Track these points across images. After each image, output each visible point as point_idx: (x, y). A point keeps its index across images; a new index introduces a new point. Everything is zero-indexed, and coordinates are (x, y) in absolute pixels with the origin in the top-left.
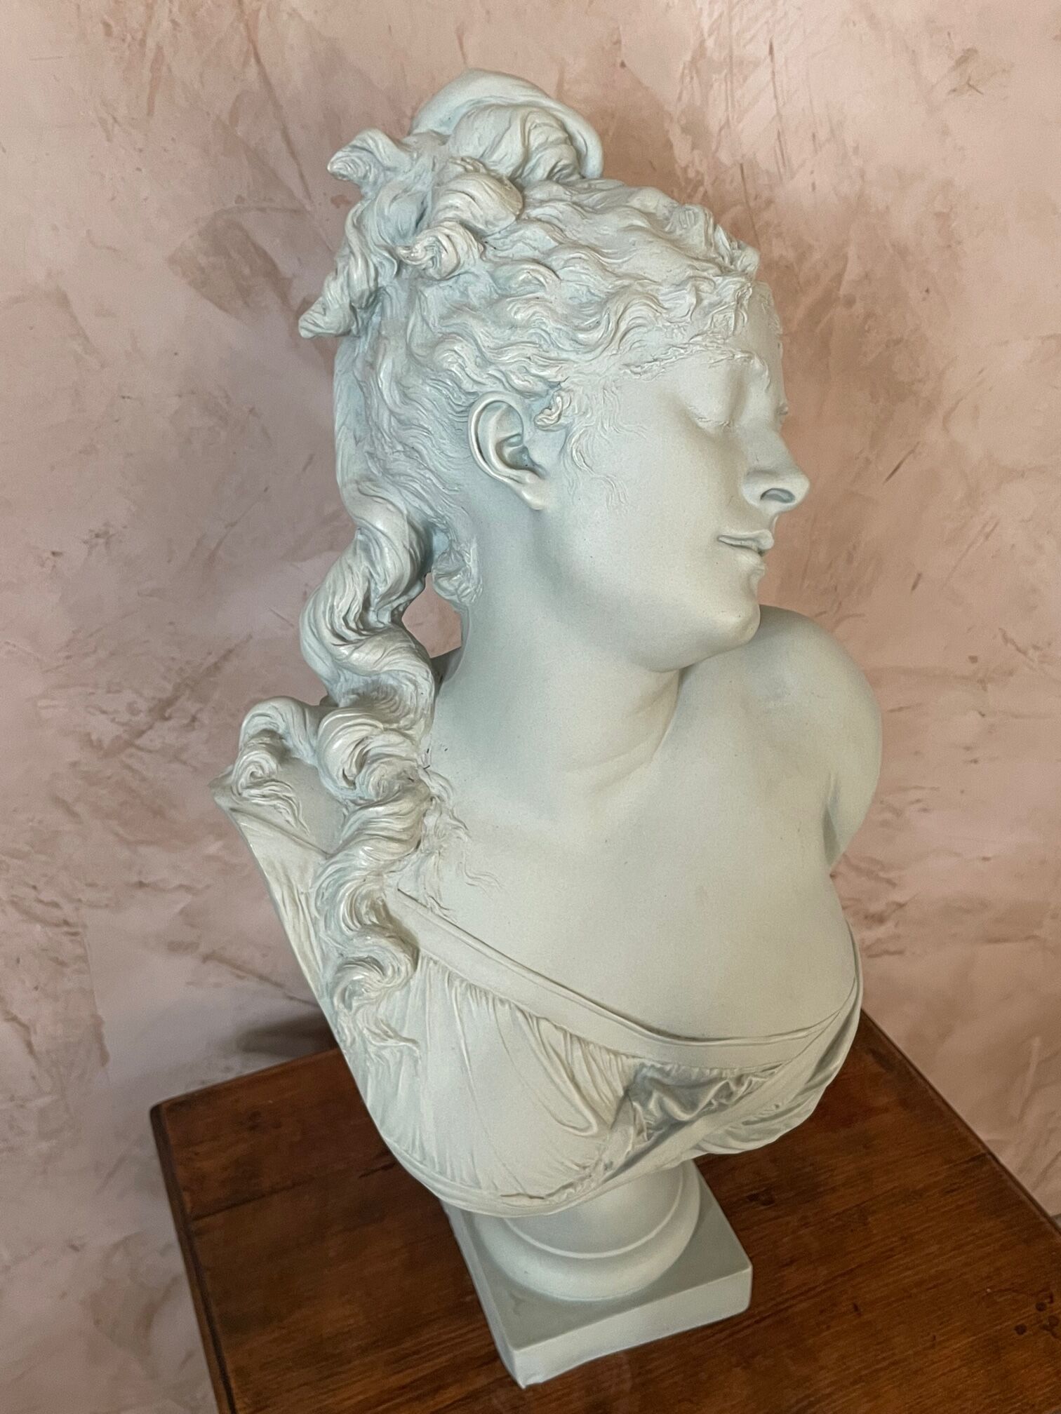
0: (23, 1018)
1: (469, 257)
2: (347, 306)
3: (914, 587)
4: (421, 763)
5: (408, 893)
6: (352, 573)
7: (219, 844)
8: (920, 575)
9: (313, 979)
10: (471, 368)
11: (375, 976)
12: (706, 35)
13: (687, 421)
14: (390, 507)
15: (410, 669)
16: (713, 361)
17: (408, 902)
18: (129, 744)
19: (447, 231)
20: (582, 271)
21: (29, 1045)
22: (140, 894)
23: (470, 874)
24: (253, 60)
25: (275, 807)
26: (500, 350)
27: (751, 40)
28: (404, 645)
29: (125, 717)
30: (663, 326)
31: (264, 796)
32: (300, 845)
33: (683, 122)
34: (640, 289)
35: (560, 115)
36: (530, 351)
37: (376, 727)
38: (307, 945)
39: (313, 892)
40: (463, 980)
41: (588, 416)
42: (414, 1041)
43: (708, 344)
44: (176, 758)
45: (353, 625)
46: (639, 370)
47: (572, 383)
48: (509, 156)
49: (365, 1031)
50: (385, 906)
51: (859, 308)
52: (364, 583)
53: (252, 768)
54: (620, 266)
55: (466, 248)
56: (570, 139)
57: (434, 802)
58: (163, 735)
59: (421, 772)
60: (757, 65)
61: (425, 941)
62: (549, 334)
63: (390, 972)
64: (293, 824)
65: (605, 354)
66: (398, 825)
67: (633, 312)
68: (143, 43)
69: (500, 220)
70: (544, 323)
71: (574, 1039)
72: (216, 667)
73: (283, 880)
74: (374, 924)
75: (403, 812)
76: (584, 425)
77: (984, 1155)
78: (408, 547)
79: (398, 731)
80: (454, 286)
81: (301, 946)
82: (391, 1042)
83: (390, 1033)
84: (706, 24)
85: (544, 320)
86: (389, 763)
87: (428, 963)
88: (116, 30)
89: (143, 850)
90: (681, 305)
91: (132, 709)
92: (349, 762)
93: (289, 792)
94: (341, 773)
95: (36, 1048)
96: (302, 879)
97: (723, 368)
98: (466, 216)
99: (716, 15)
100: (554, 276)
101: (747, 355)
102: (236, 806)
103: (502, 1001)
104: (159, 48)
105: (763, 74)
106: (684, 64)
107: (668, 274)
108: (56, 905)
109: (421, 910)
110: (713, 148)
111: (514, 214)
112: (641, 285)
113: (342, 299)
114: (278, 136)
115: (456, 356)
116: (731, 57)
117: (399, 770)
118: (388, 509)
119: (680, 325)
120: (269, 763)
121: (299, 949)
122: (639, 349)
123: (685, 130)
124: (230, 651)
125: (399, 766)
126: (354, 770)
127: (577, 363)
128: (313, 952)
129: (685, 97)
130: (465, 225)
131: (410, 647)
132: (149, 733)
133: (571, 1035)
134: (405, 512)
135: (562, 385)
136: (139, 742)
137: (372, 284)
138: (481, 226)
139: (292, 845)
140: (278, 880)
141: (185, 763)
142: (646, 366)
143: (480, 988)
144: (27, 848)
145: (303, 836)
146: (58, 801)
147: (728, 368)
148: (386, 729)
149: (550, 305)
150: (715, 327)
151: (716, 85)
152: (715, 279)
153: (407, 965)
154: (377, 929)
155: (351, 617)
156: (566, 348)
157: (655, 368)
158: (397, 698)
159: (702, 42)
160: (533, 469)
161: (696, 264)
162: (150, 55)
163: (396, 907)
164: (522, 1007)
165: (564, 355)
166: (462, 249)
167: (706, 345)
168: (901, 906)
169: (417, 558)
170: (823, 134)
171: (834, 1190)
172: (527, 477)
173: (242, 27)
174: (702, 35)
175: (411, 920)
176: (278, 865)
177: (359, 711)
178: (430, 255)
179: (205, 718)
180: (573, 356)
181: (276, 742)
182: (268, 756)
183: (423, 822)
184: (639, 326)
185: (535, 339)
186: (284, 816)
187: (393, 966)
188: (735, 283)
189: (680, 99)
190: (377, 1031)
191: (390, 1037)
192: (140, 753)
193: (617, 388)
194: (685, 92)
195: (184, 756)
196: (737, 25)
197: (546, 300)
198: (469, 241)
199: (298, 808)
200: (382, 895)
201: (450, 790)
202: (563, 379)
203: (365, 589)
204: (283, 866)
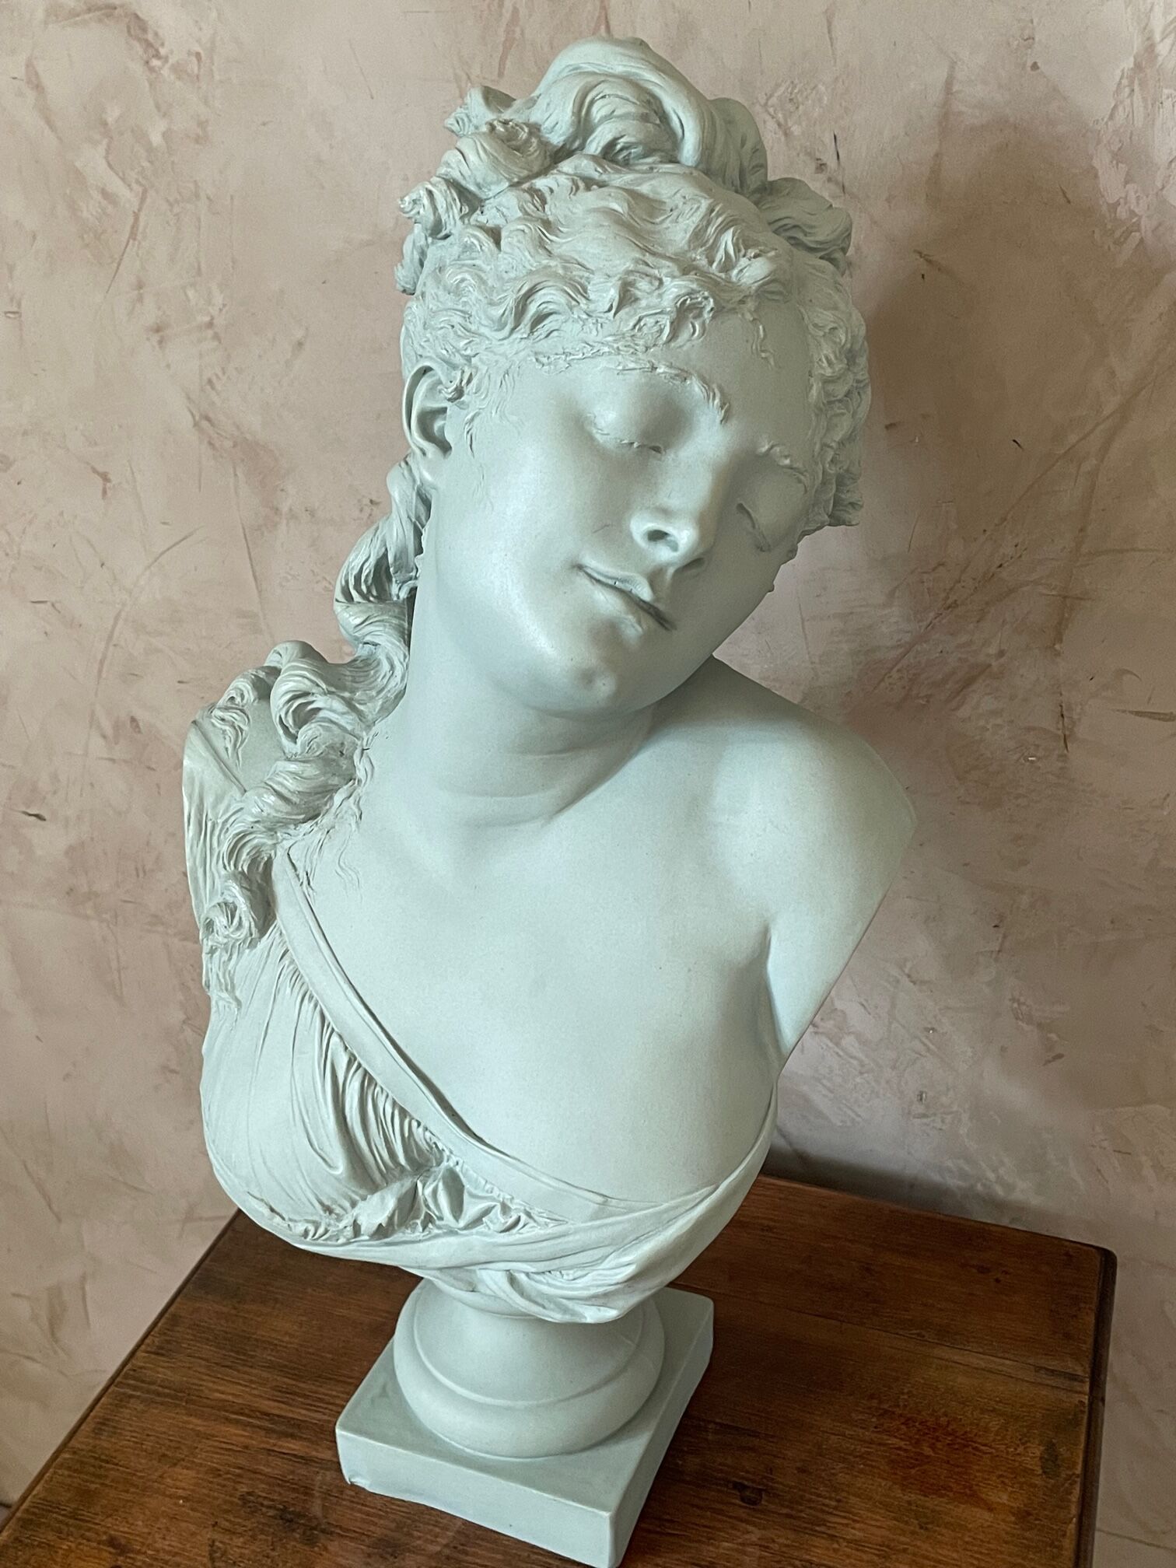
1: (449, 216)
4: (364, 743)
5: (293, 860)
12: (1157, 37)
16: (621, 368)
17: (289, 869)
19: (430, 187)
20: (517, 244)
23: (341, 863)
25: (224, 732)
26: (436, 313)
30: (579, 317)
31: (223, 720)
32: (225, 774)
33: (1115, 148)
34: (561, 272)
35: (657, 91)
36: (457, 319)
37: (318, 685)
38: (200, 871)
39: (220, 821)
40: (292, 962)
42: (239, 1003)
45: (364, 588)
46: (545, 360)
47: (481, 360)
50: (269, 864)
52: (380, 547)
53: (233, 693)
54: (562, 245)
55: (445, 206)
56: (664, 117)
57: (351, 783)
59: (358, 752)
61: (287, 911)
62: (474, 305)
64: (230, 756)
65: (514, 336)
66: (291, 784)
67: (544, 294)
69: (491, 184)
70: (470, 291)
71: (360, 1071)
73: (196, 798)
75: (304, 775)
76: (478, 407)
79: (349, 703)
82: (225, 995)
83: (229, 987)
84: (1158, 24)
85: (471, 289)
86: (327, 729)
87: (276, 933)
90: (604, 297)
93: (245, 724)
98: (456, 175)
100: (491, 245)
103: (311, 997)
106: (1123, 71)
107: (606, 263)
109: (294, 882)
110: (1159, 185)
111: (509, 180)
112: (566, 268)
118: (403, 474)
119: (599, 320)
120: (250, 695)
121: (191, 871)
122: (556, 339)
123: (1117, 157)
126: (290, 721)
127: (488, 338)
128: (205, 881)
129: (1121, 115)
131: (401, 626)
133: (360, 1066)
134: (418, 483)
135: (473, 360)
138: (473, 188)
139: (216, 770)
140: (190, 797)
142: (553, 358)
143: (302, 976)
145: (233, 769)
147: (643, 380)
148: (330, 693)
149: (483, 275)
150: (640, 330)
152: (664, 279)
154: (240, 876)
155: (362, 578)
156: (484, 322)
157: (561, 361)
158: (373, 672)
159: (1150, 48)
160: (446, 445)
161: (649, 259)
162: (507, 15)
163: (278, 870)
164: (327, 1014)
165: (483, 330)
166: (442, 207)
167: (618, 348)
171: (832, 1537)
172: (431, 451)
174: (1152, 37)
175: (283, 884)
176: (197, 783)
177: (307, 663)
178: (417, 209)
180: (487, 332)
182: (249, 687)
183: (331, 798)
184: (556, 313)
185: (468, 308)
186: (224, 744)
188: (679, 287)
189: (1111, 117)
190: (222, 980)
191: (227, 990)
193: (518, 375)
194: (1121, 109)
197: (481, 270)
198: (449, 199)
199: (242, 743)
200: (273, 853)
201: (369, 776)
202: (473, 353)
203: (381, 554)
204: (202, 787)
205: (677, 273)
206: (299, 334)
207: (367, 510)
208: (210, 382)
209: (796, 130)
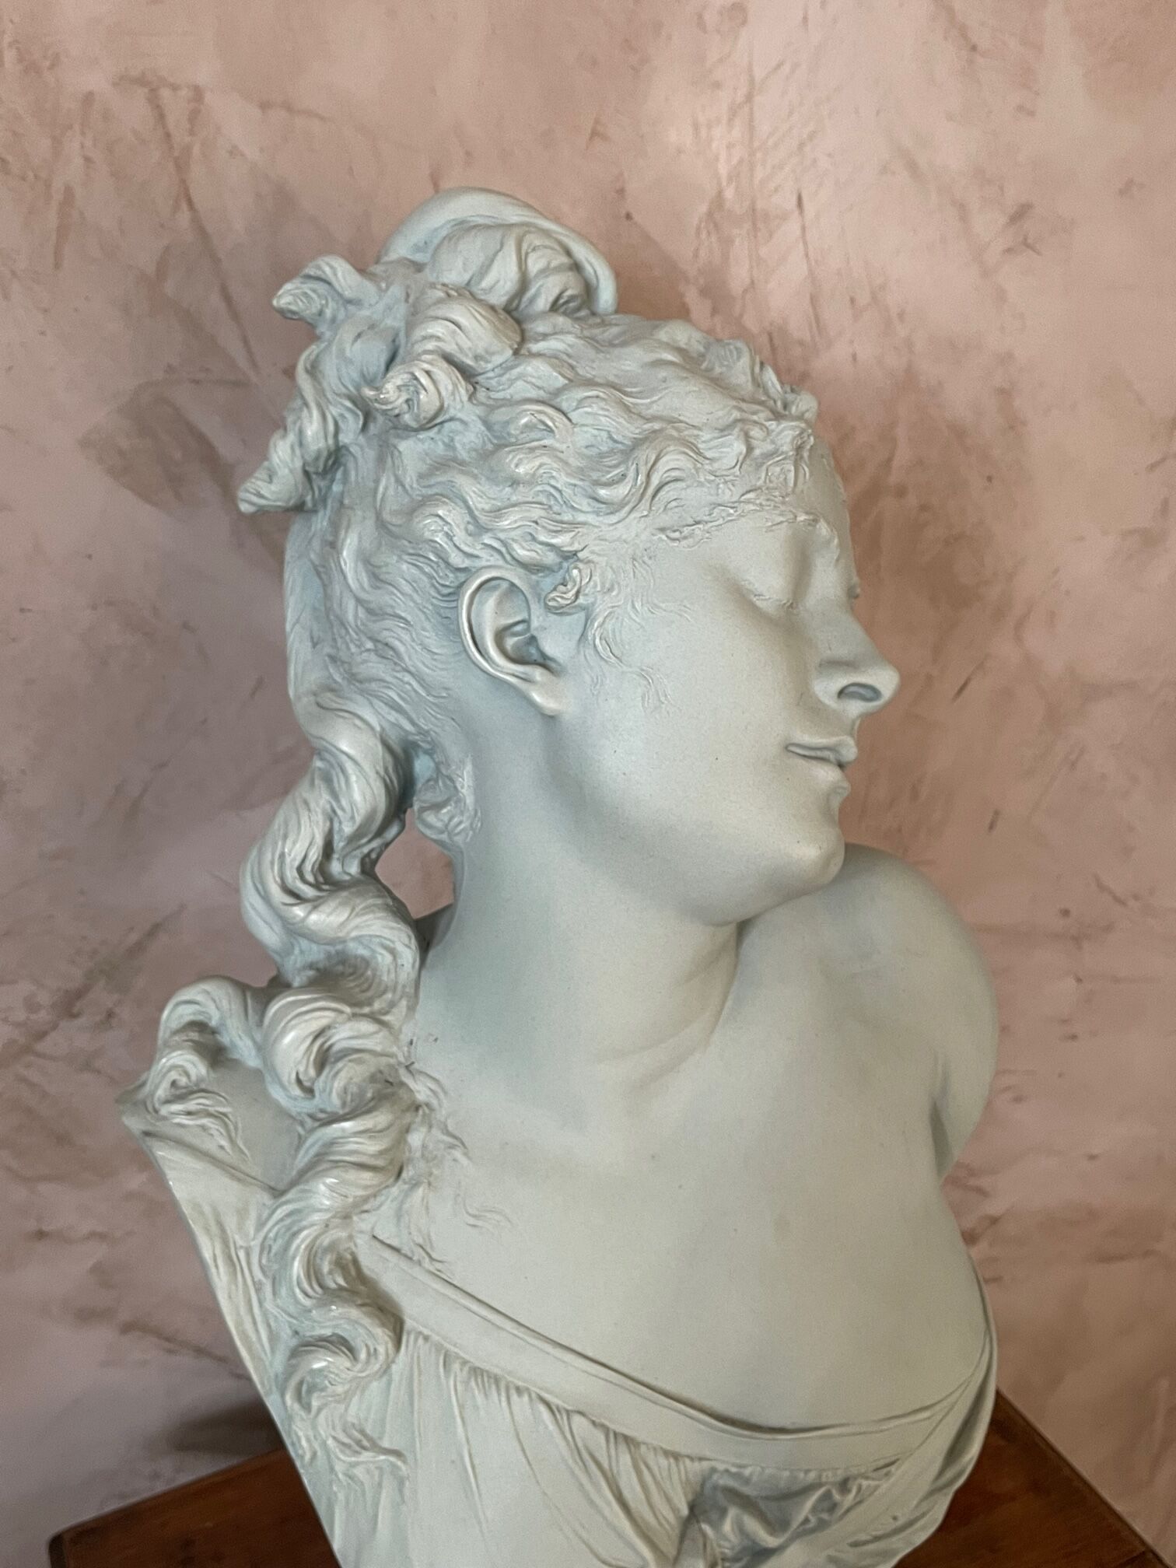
1: (455, 399)
2: (299, 471)
3: (991, 827)
4: (402, 1059)
5: (388, 1242)
6: (309, 810)
8: (997, 813)
9: (256, 1369)
10: (460, 536)
11: (342, 1362)
12: (724, 184)
13: (741, 598)
14: (358, 722)
15: (387, 933)
16: (770, 524)
17: (388, 1254)
18: (27, 1050)
19: (426, 366)
20: (601, 412)
22: (39, 1246)
23: (470, 1211)
24: (184, 206)
25: (203, 1128)
26: (497, 512)
27: (776, 190)
28: (379, 901)
29: (21, 1015)
30: (706, 480)
31: (189, 1113)
32: (239, 1180)
33: (702, 281)
34: (675, 433)
35: (565, 240)
36: (537, 512)
37: (341, 1012)
38: (247, 1321)
39: (255, 1244)
40: (465, 1362)
41: (614, 593)
42: (397, 1453)
43: (764, 503)
44: (87, 1066)
45: (310, 878)
46: (677, 535)
47: (593, 552)
48: (502, 282)
49: (330, 1442)
50: (355, 1261)
51: (912, 500)
52: (324, 822)
53: (174, 1075)
54: (648, 406)
55: (450, 387)
56: (576, 267)
57: (421, 1112)
58: (73, 1037)
59: (402, 1071)
60: (784, 217)
61: (413, 1308)
62: (560, 491)
63: (363, 1356)
64: (231, 1153)
65: (632, 516)
66: (371, 1147)
67: (667, 462)
68: (48, 183)
69: (493, 354)
70: (553, 477)
71: (621, 1440)
73: (214, 1229)
74: (341, 1288)
75: (379, 1127)
76: (610, 605)
77: (1144, 1553)
78: (382, 773)
79: (374, 1018)
80: (437, 437)
81: (239, 1323)
82: (366, 1456)
83: (365, 1443)
85: (554, 474)
86: (359, 1062)
87: (416, 1340)
88: (15, 167)
89: (43, 1188)
90: (728, 453)
91: (31, 1006)
92: (305, 1061)
93: (224, 1106)
94: (294, 1076)
96: (241, 1227)
97: (783, 531)
98: (450, 348)
99: (735, 161)
100: (564, 419)
101: (811, 517)
102: (150, 1128)
103: (518, 1390)
104: (68, 189)
105: (793, 227)
106: (700, 216)
107: (709, 417)
109: (404, 1264)
110: (737, 313)
111: (511, 347)
112: (678, 430)
113: (292, 460)
114: (216, 296)
115: (441, 523)
116: (754, 210)
117: (373, 1070)
118: (355, 725)
119: (727, 478)
120: (196, 1067)
121: (237, 1328)
122: (676, 510)
123: (704, 292)
124: (157, 926)
125: (372, 1064)
126: (312, 1072)
127: (598, 527)
128: (257, 1331)
129: (702, 253)
130: (449, 359)
131: (387, 905)
132: (53, 1034)
133: (616, 1434)
134: (378, 729)
135: (580, 555)
136: (40, 1047)
137: (331, 441)
138: (469, 362)
139: (226, 1180)
140: (207, 1230)
141: (98, 1072)
142: (686, 531)
143: (487, 1372)
145: (243, 1167)
147: (790, 533)
148: (354, 1015)
149: (560, 455)
150: (770, 481)
151: (737, 241)
152: (768, 424)
153: (386, 1343)
154: (344, 1294)
155: (308, 867)
156: (585, 508)
157: (697, 532)
158: (369, 973)
159: (720, 194)
160: (544, 662)
161: (744, 406)
163: (371, 1261)
164: (547, 1396)
165: (581, 518)
166: (447, 389)
167: (761, 505)
168: (994, 1221)
169: (394, 788)
170: (863, 299)
172: (537, 673)
173: (171, 165)
174: (719, 184)
175: (390, 1277)
176: (207, 1209)
177: (319, 992)
178: (404, 396)
179: (123, 1013)
180: (591, 518)
181: (206, 1039)
182: (194, 1058)
183: (406, 1141)
184: (677, 480)
185: (542, 498)
186: (216, 1141)
187: (367, 1346)
188: (793, 428)
190: (346, 1440)
191: (364, 1448)
192: (41, 1062)
193: (650, 558)
194: (701, 249)
195: (98, 1064)
196: (760, 173)
197: (556, 449)
198: (454, 378)
199: (236, 1128)
200: (352, 1245)
201: (442, 1095)
202: (580, 547)
203: (327, 829)
204: (215, 1210)
205: (771, 416)
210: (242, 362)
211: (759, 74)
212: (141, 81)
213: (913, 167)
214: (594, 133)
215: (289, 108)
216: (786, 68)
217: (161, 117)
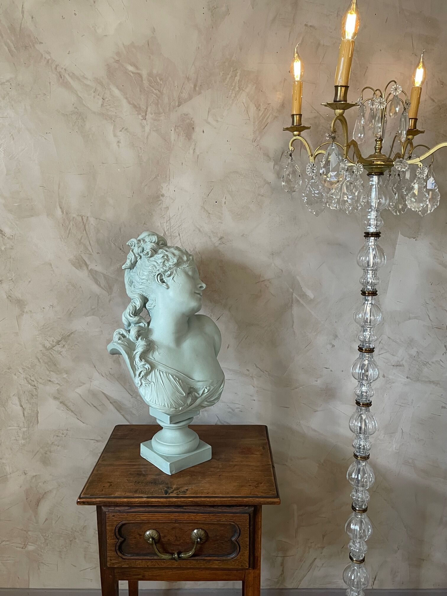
0: (24, 407)
2: (131, 264)
7: (66, 375)
8: (229, 345)
10: (155, 269)
12: (166, 231)
18: (52, 348)
21: (24, 414)
22: (49, 383)
23: (159, 353)
24: (85, 231)
26: (159, 266)
27: (175, 232)
36: (164, 266)
42: (153, 382)
44: (60, 353)
45: (133, 315)
52: (135, 307)
58: (58, 348)
60: (177, 237)
62: (167, 263)
63: (147, 369)
65: (175, 266)
67: (179, 260)
68: (68, 227)
72: (69, 335)
76: (173, 276)
84: (166, 230)
85: (166, 261)
88: (64, 225)
89: (51, 373)
90: (185, 259)
91: (53, 342)
95: (25, 415)
99: (168, 228)
100: (167, 255)
103: (167, 373)
104: (70, 228)
105: (178, 238)
108: (34, 381)
114: (88, 242)
115: (152, 267)
116: (171, 235)
119: (185, 262)
124: (72, 333)
126: (137, 336)
130: (153, 249)
135: (170, 270)
136: (53, 348)
141: (61, 355)
142: (181, 268)
144: (30, 367)
146: (37, 358)
155: (133, 313)
159: (165, 232)
160: (166, 283)
162: (69, 229)
164: (171, 374)
173: (83, 226)
179: (66, 346)
180: (171, 266)
184: (180, 262)
185: (165, 264)
192: (53, 351)
195: (61, 353)
196: (172, 230)
206: (30, 280)
207: (42, 310)
208: (11, 289)
209: (116, 244)
210: (91, 251)
211: (171, 217)
212: (80, 216)
213: (200, 230)
214: (144, 224)
215: (100, 219)
216: (176, 216)
217: (83, 219)
